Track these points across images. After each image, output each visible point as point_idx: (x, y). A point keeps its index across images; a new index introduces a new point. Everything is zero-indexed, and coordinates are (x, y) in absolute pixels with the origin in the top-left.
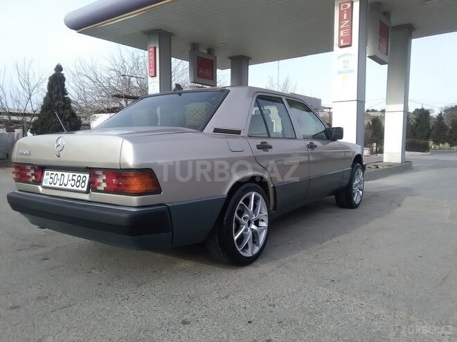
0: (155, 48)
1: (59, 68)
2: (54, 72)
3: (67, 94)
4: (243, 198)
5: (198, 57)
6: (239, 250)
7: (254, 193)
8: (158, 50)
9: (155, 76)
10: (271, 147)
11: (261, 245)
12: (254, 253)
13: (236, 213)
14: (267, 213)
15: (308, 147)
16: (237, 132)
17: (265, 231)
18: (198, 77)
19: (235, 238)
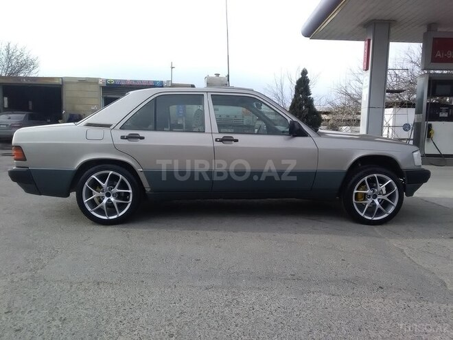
0: (369, 41)
1: (304, 73)
2: (301, 76)
3: (310, 94)
4: (97, 174)
5: (434, 39)
6: (90, 210)
7: (111, 172)
8: (371, 41)
9: (367, 69)
10: (142, 138)
11: (120, 215)
12: (111, 218)
13: (86, 183)
14: (130, 191)
15: (216, 140)
16: (108, 126)
17: (129, 204)
18: (432, 62)
19: (85, 201)
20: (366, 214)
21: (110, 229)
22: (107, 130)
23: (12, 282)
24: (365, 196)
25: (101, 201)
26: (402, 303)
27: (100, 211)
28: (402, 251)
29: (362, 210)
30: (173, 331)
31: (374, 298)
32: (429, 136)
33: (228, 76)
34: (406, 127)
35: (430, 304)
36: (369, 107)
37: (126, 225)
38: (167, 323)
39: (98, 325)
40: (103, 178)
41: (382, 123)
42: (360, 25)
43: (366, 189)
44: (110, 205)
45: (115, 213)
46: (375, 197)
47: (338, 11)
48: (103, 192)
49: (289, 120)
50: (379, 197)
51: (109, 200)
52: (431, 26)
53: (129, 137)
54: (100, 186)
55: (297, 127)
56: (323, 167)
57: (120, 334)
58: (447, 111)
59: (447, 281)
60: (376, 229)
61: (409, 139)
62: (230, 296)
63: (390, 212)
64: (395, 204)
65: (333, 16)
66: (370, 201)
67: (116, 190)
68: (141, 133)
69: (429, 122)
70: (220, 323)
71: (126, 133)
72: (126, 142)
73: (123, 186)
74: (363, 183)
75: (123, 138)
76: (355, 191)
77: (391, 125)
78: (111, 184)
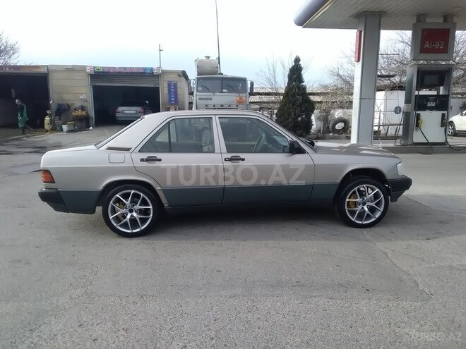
0: (361, 32)
1: (297, 60)
3: (303, 82)
4: (120, 193)
5: (423, 30)
6: (115, 225)
7: (133, 192)
8: (363, 33)
9: (358, 61)
10: (160, 160)
11: (143, 228)
12: (134, 231)
13: (111, 202)
14: (151, 207)
15: (225, 160)
16: (128, 149)
17: (150, 219)
18: (420, 53)
19: (111, 217)
20: (356, 219)
21: (134, 241)
22: (127, 154)
23: (71, 298)
24: (356, 204)
25: (125, 217)
26: (383, 304)
27: (125, 226)
28: (386, 254)
29: (353, 216)
30: (213, 334)
31: (363, 299)
32: (418, 125)
33: (219, 58)
34: (397, 110)
35: (404, 303)
36: (361, 99)
37: (147, 237)
38: (206, 329)
39: (154, 333)
40: (126, 196)
41: (374, 108)
42: (351, 16)
43: (356, 198)
44: (133, 220)
45: (138, 227)
46: (364, 204)
47: (330, 5)
48: (126, 208)
49: (289, 139)
50: (368, 204)
51: (132, 216)
52: (420, 17)
53: (149, 160)
54: (124, 204)
55: (296, 146)
56: (320, 179)
57: (173, 339)
58: (434, 101)
59: (419, 280)
60: (365, 231)
61: (400, 125)
62: (250, 303)
63: (377, 216)
64: (382, 209)
65: (326, 9)
66: (360, 207)
67: (138, 207)
68: (158, 156)
69: (417, 112)
70: (247, 326)
71: (145, 156)
72: (145, 164)
73: (144, 203)
74: (354, 192)
75: (142, 160)
76: (347, 200)
77: (382, 110)
78: (134, 202)
